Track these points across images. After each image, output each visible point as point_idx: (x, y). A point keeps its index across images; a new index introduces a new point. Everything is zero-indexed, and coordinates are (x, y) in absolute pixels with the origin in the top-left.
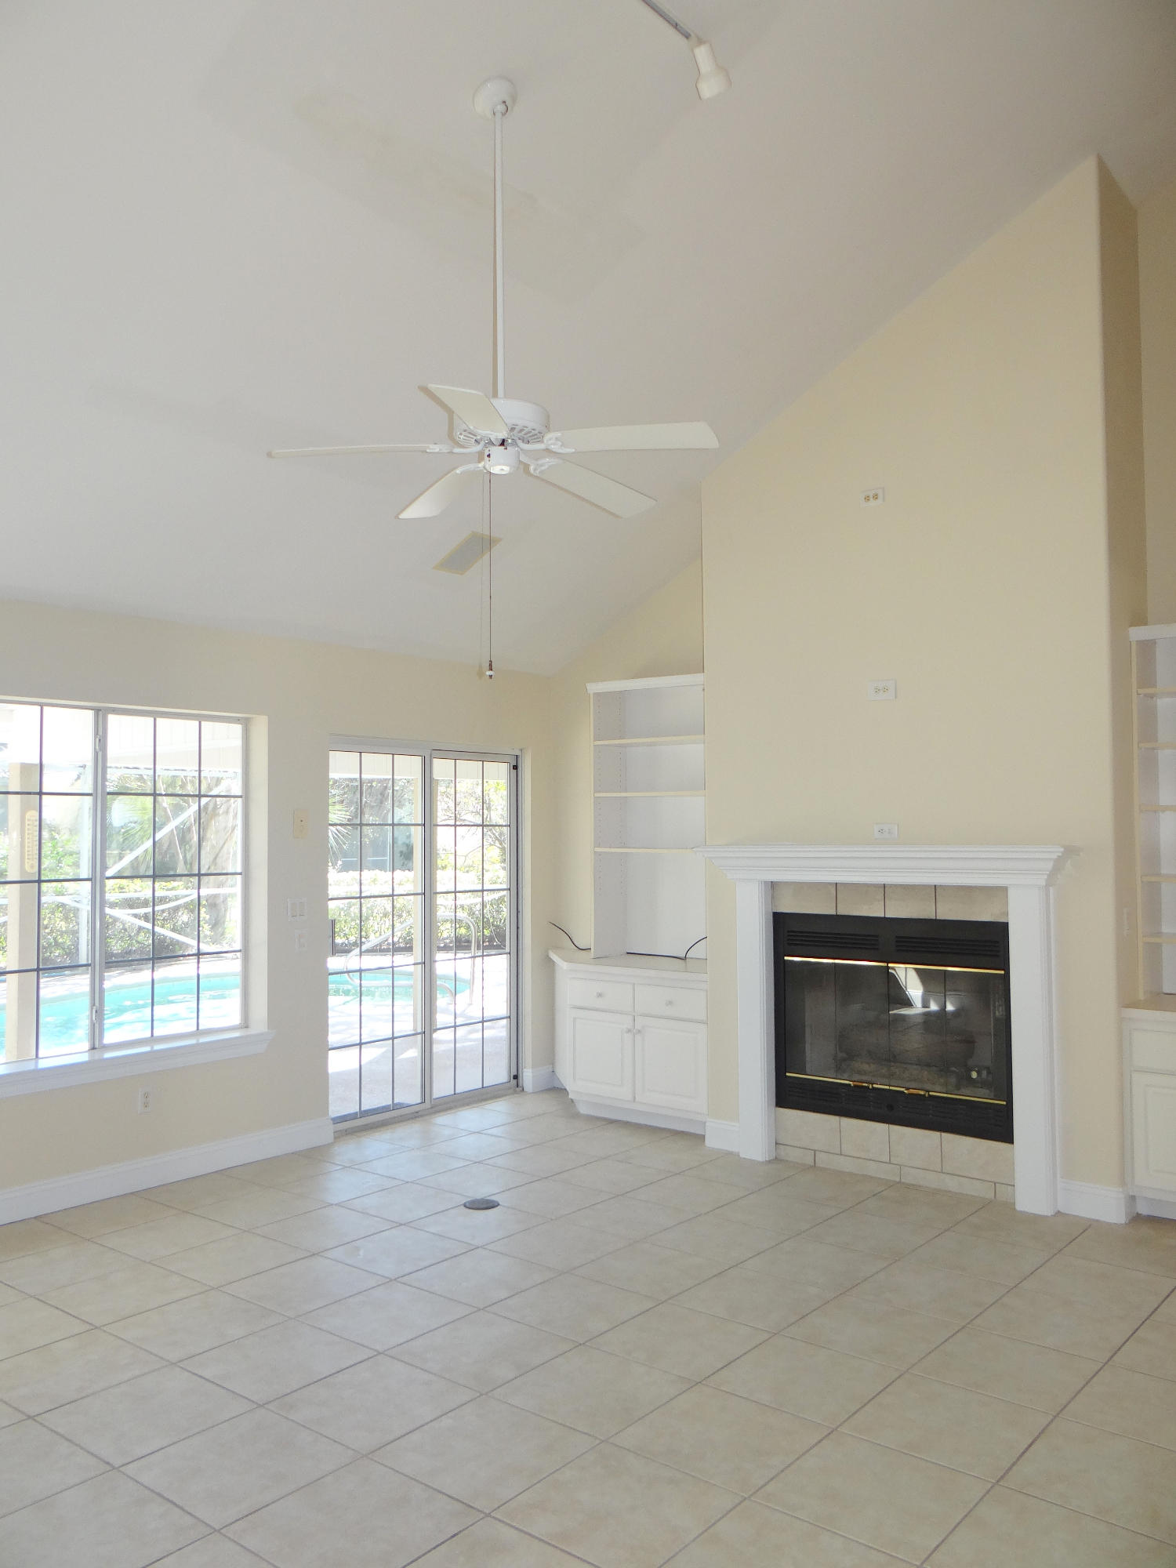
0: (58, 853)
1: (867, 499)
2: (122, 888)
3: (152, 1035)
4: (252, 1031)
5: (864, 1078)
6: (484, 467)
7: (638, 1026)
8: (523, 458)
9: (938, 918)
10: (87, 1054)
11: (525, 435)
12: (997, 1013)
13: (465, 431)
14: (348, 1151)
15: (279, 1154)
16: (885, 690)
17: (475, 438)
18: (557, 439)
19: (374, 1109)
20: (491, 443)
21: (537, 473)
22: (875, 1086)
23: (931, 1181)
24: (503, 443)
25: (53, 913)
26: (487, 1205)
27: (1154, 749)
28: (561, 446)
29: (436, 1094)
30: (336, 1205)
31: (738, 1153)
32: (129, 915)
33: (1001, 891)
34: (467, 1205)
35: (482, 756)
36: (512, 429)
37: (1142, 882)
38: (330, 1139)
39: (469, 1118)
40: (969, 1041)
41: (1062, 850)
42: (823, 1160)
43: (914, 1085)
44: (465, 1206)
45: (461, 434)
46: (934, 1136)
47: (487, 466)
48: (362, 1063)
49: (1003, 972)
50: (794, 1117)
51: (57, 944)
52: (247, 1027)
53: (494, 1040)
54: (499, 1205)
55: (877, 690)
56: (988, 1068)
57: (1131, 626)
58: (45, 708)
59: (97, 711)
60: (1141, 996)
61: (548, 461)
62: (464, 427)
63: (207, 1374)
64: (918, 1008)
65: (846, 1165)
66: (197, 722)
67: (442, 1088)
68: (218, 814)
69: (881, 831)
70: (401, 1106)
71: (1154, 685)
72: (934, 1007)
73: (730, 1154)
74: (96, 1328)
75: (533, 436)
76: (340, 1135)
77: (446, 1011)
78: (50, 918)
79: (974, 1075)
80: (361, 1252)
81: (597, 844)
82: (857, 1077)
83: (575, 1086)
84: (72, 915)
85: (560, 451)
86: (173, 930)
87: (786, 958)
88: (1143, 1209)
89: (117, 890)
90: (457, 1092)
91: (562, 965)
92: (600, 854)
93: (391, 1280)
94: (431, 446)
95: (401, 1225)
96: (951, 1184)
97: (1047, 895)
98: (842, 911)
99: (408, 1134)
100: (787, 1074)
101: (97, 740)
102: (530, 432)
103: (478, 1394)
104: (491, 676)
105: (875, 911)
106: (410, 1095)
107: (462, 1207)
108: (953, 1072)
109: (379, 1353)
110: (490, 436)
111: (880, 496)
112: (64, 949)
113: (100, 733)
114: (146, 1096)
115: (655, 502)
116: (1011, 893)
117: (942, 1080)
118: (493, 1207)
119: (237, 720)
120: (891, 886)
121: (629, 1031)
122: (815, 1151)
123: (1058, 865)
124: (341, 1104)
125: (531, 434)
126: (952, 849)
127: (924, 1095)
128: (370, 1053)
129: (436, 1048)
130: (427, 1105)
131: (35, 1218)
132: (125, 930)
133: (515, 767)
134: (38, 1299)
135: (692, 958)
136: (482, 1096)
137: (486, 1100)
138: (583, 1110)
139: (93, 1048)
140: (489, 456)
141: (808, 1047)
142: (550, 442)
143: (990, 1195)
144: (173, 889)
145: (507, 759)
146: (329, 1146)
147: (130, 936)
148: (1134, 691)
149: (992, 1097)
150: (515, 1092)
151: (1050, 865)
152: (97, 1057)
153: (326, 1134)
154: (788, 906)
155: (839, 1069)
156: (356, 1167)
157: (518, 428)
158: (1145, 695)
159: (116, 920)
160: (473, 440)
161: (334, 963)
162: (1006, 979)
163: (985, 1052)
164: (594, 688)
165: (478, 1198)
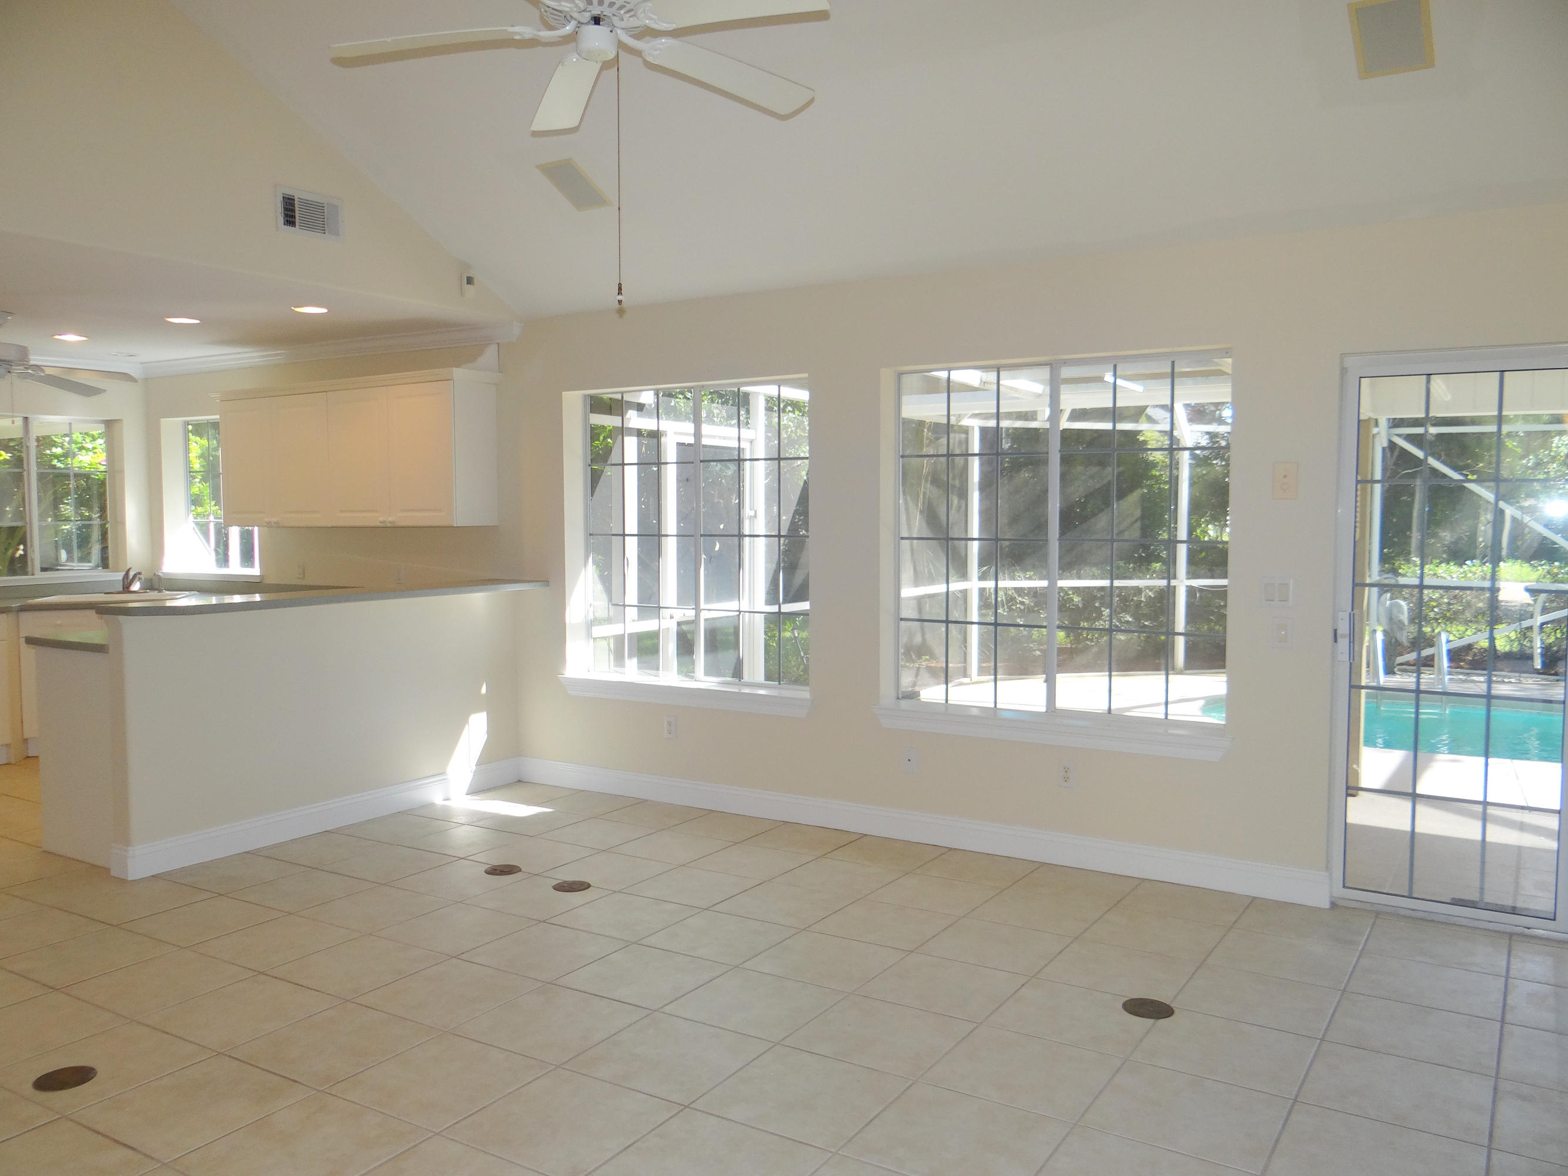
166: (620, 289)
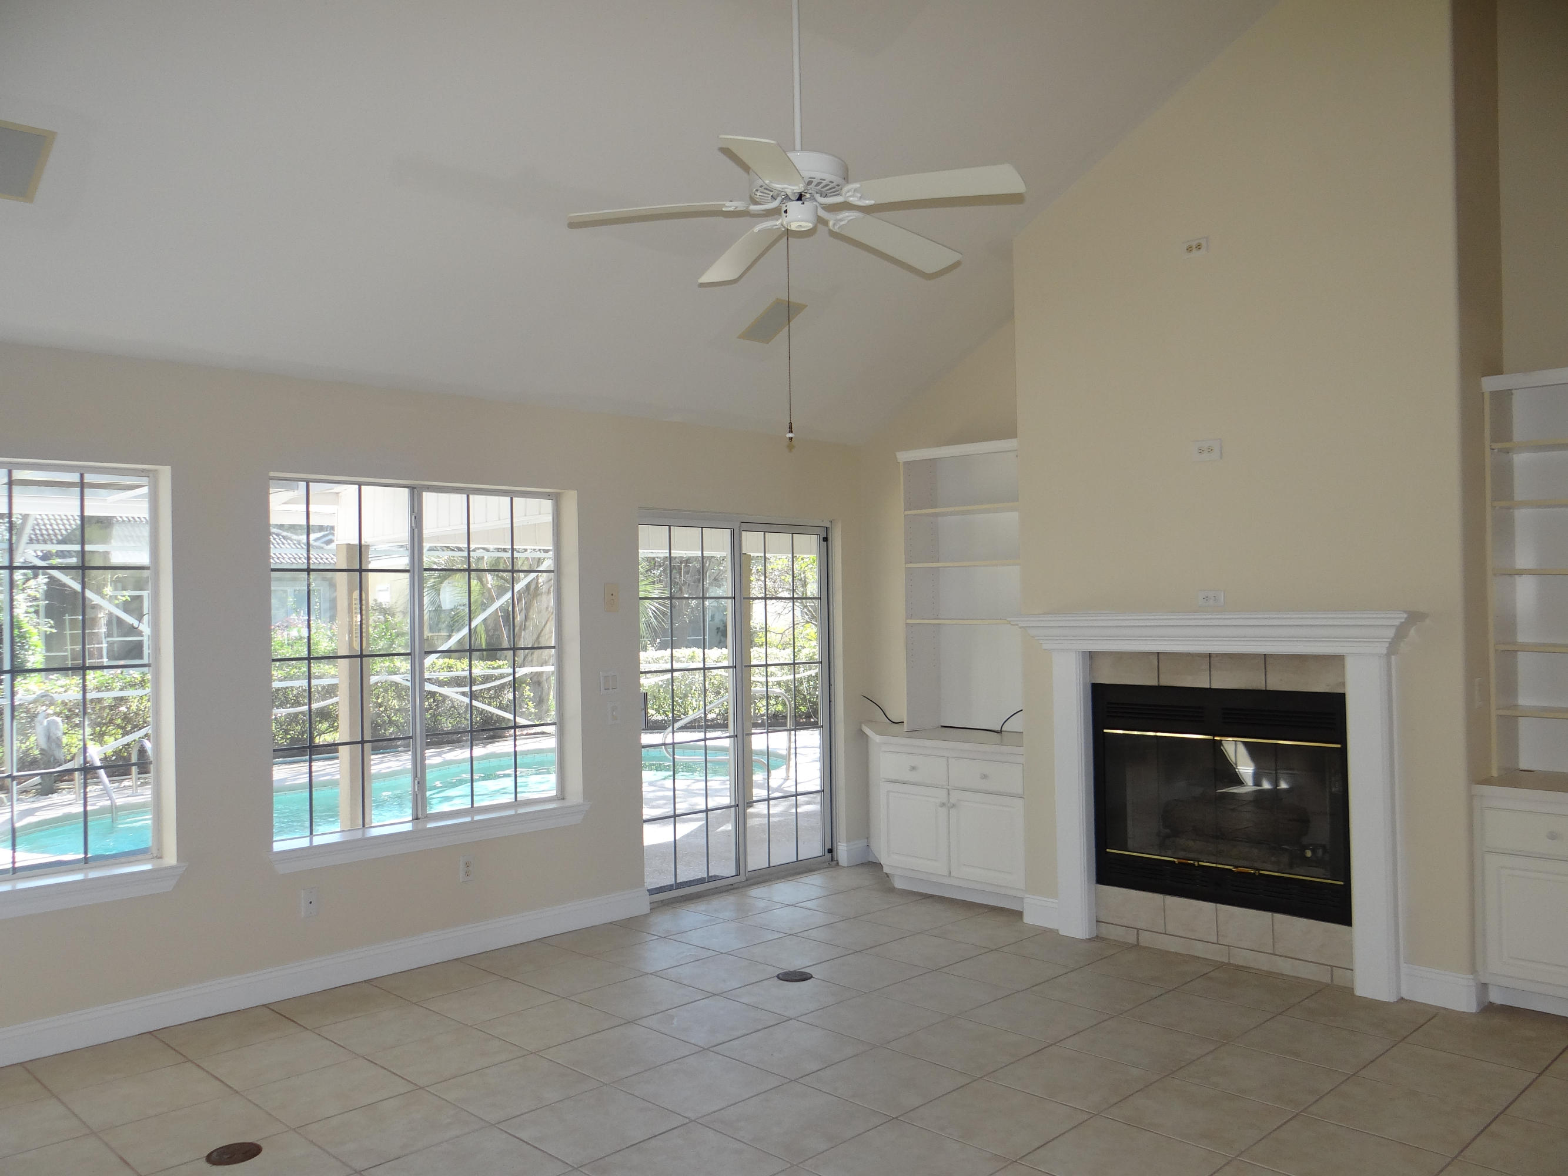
0: (391, 635)
1: (1190, 249)
2: (450, 668)
3: (472, 806)
4: (566, 803)
5: (1191, 855)
6: (782, 225)
7: (953, 800)
8: (822, 213)
9: (1268, 689)
10: (411, 824)
11: (822, 188)
12: (1333, 790)
13: (761, 186)
14: (664, 922)
15: (597, 924)
16: (1210, 450)
17: (771, 194)
18: (856, 190)
19: (691, 881)
20: (787, 198)
21: (836, 229)
22: (1201, 863)
23: (1263, 963)
24: (800, 198)
25: (386, 691)
26: (799, 977)
27: (1509, 508)
28: (861, 197)
29: (751, 866)
30: (651, 974)
31: (1058, 930)
32: (457, 693)
33: (1336, 661)
34: (780, 976)
35: (792, 528)
36: (810, 183)
37: (1496, 650)
38: (646, 909)
39: (784, 891)
40: (1303, 821)
41: (1405, 616)
42: (1146, 939)
43: (1245, 863)
44: (778, 977)
45: (757, 190)
46: (1267, 916)
47: (785, 223)
48: (677, 838)
49: (1339, 746)
50: (1116, 894)
51: (391, 722)
52: (563, 799)
53: (807, 814)
54: (812, 977)
55: (1201, 451)
56: (1324, 847)
57: (1483, 377)
58: (363, 487)
59: (412, 488)
60: (1495, 773)
61: (847, 215)
62: (760, 182)
63: (523, 1135)
64: (1249, 786)
65: (1173, 945)
66: (509, 499)
67: (756, 861)
68: (541, 594)
69: (1206, 598)
70: (716, 878)
71: (1509, 439)
72: (1266, 785)
73: (1050, 930)
74: (420, 1088)
75: (831, 189)
76: (657, 907)
77: (760, 786)
78: (383, 696)
79: (1309, 854)
80: (675, 1021)
81: (910, 616)
82: (1182, 854)
83: (889, 861)
84: (404, 694)
85: (860, 203)
86: (500, 708)
87: (1105, 731)
88: (1496, 997)
89: (445, 669)
90: (771, 865)
91: (875, 738)
92: (912, 625)
93: (704, 1049)
94: (728, 204)
95: (714, 995)
96: (1285, 967)
97: (1389, 664)
98: (1165, 682)
99: (724, 907)
100: (1108, 850)
101: (413, 517)
102: (827, 185)
103: (789, 1165)
104: (791, 439)
105: (1201, 682)
106: (724, 868)
107: (776, 979)
108: (1286, 850)
109: (691, 1121)
110: (786, 190)
111: (1204, 244)
112: (397, 727)
113: (416, 510)
114: (467, 865)
115: (960, 255)
116: (1349, 663)
117: (1273, 859)
118: (807, 980)
119: (548, 496)
120: (1217, 655)
121: (943, 805)
122: (1138, 929)
123: (1401, 632)
124: (657, 876)
125: (828, 187)
126: (1285, 616)
127: (1254, 873)
128: (685, 828)
129: (751, 822)
130: (742, 878)
131: (365, 981)
132: (455, 707)
133: (826, 539)
134: (366, 1059)
135: (1006, 731)
136: (796, 869)
137: (799, 873)
138: (899, 884)
139: (417, 819)
140: (786, 212)
141: (1130, 823)
142: (848, 194)
143: (1326, 979)
144: (499, 667)
145: (818, 531)
146: (646, 915)
147: (459, 713)
148: (1487, 443)
149: (1329, 877)
150: (830, 866)
151: (1391, 633)
152: (420, 826)
153: (641, 905)
154: (1107, 677)
155: (1162, 847)
156: (671, 937)
157: (815, 182)
158: (1500, 450)
159: (445, 698)
160: (770, 196)
161: (647, 738)
162: (1343, 752)
163: (1321, 831)
164: (903, 456)
165: (791, 970)
166: (791, 427)
